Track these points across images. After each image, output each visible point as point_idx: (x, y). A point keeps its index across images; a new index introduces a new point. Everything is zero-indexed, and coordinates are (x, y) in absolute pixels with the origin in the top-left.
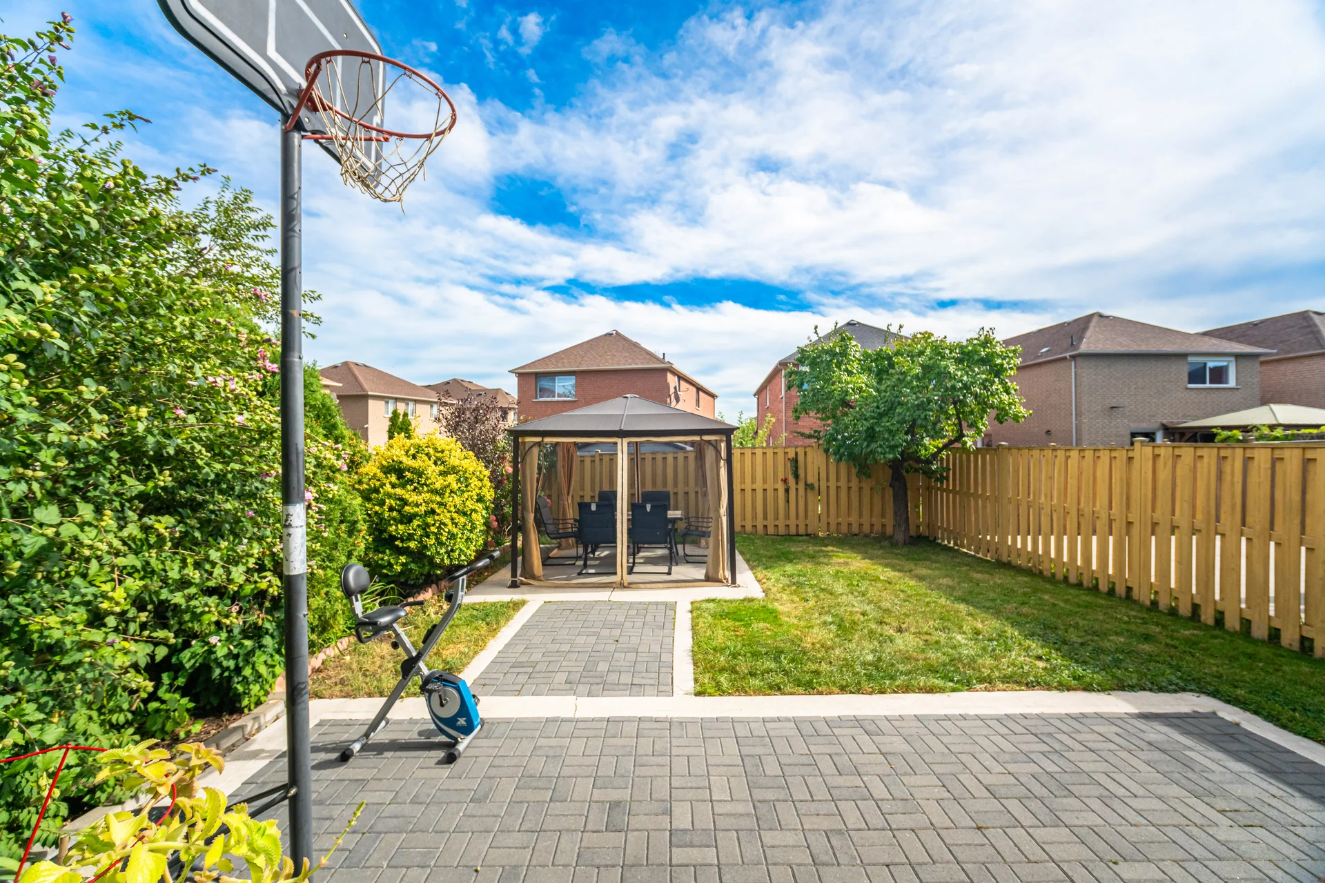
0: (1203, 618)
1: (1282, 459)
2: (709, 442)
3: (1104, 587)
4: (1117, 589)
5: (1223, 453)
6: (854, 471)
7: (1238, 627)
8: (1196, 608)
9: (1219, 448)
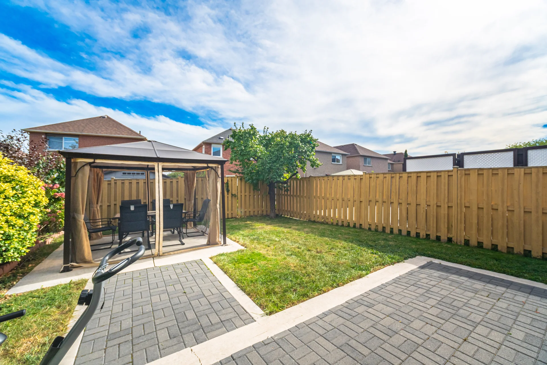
0: (386, 231)
1: (411, 176)
2: (212, 168)
3: (352, 225)
4: (356, 225)
5: (393, 175)
6: (252, 188)
7: (397, 232)
8: (384, 228)
9: (391, 174)
